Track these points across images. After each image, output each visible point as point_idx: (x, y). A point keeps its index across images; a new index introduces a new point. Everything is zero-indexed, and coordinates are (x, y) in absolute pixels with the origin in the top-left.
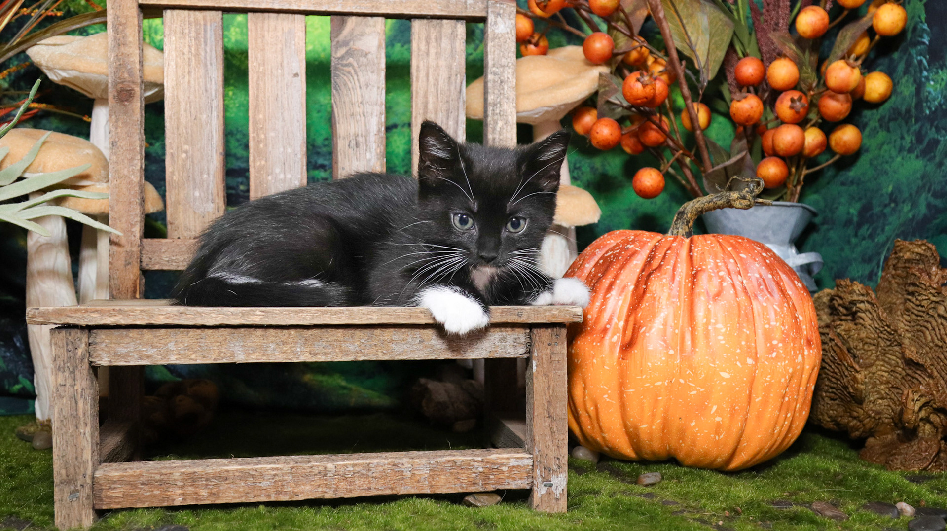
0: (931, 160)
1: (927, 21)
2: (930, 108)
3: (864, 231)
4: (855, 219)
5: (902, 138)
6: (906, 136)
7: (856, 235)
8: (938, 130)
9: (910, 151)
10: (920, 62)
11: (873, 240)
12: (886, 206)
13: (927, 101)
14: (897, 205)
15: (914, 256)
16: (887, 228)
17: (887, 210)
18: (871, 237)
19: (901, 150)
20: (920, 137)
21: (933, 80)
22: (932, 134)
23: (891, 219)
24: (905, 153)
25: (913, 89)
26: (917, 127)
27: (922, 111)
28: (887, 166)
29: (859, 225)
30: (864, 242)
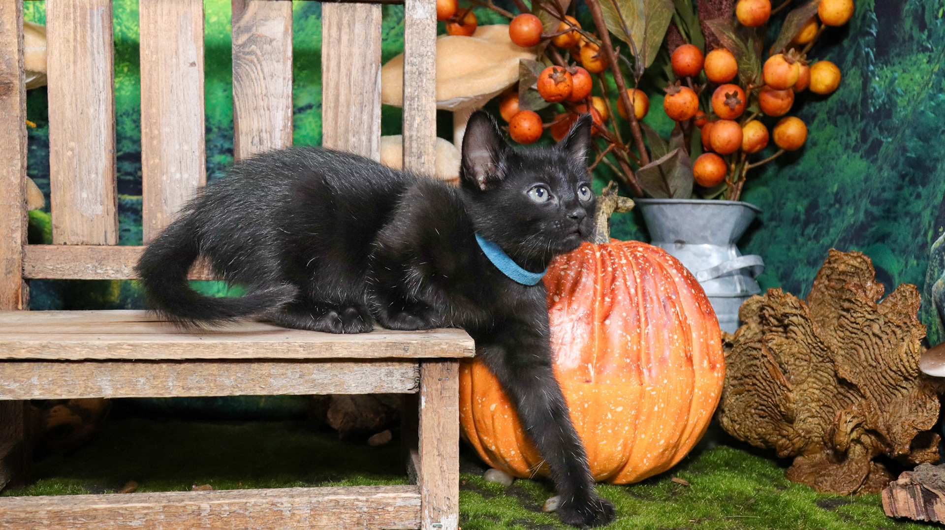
0: (874, 161)
1: (876, 10)
2: (874, 107)
3: (810, 230)
4: (802, 217)
5: (848, 135)
6: (852, 133)
7: (802, 235)
8: (881, 130)
9: (855, 149)
10: (868, 54)
11: (818, 242)
12: (831, 206)
13: (872, 98)
14: (841, 206)
15: (848, 269)
16: (832, 230)
17: (832, 211)
18: (816, 237)
19: (847, 147)
20: (864, 136)
21: (879, 77)
22: (876, 134)
23: (835, 221)
24: (850, 151)
25: (860, 82)
26: (861, 125)
27: (868, 109)
28: (833, 163)
29: (806, 224)
30: (809, 243)
